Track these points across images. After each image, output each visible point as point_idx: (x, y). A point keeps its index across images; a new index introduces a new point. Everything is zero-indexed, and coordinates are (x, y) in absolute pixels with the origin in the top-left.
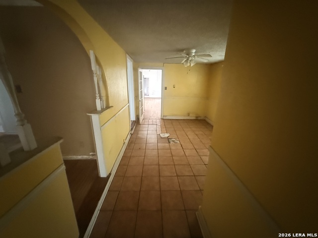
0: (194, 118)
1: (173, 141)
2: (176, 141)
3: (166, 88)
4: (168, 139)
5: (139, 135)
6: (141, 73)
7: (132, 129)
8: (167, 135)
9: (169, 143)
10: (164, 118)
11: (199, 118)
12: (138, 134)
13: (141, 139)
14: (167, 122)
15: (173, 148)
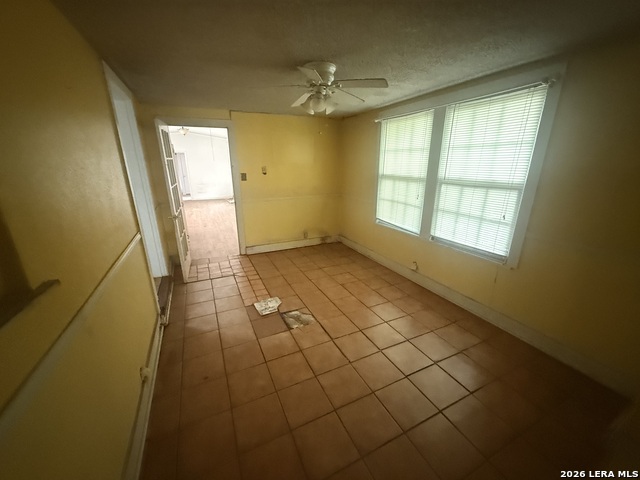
0: (317, 242)
1: (297, 319)
2: (304, 317)
3: (244, 177)
4: (280, 314)
5: (189, 325)
6: (166, 135)
7: (163, 310)
8: (273, 304)
9: (290, 328)
10: (249, 252)
11: (328, 241)
12: (186, 321)
13: (199, 335)
14: (260, 263)
15: (305, 344)
